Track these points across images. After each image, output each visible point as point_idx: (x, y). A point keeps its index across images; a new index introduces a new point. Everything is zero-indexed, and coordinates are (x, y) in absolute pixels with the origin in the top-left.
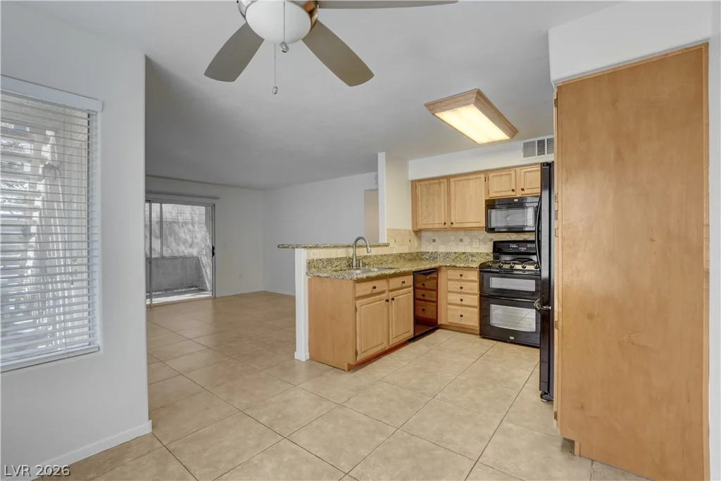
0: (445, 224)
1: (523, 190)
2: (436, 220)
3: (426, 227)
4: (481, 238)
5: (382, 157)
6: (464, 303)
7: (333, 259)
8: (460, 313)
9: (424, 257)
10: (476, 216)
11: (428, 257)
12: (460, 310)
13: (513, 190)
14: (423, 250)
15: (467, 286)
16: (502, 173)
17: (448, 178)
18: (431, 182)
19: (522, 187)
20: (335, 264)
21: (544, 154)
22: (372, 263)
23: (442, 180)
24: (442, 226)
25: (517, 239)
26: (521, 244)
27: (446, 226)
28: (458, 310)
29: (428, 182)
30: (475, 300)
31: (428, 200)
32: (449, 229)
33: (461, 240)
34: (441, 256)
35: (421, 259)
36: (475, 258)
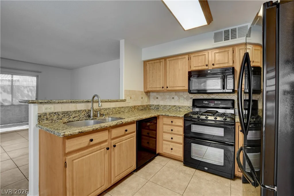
0: (163, 87)
1: (213, 65)
2: (158, 85)
3: (152, 89)
4: (185, 97)
5: (122, 42)
6: (173, 140)
7: (71, 112)
8: (171, 147)
9: (151, 108)
10: (182, 82)
11: (153, 108)
12: (172, 145)
13: (207, 65)
14: (151, 103)
15: (176, 129)
16: (200, 54)
17: (165, 58)
18: (155, 61)
19: (213, 63)
20: (73, 116)
21: (229, 39)
22: (111, 113)
23: (162, 60)
24: (161, 89)
25: (207, 98)
26: (210, 101)
27: (164, 89)
28: (169, 145)
29: (153, 62)
30: (180, 139)
31: (153, 73)
32: (165, 91)
33: (173, 98)
34: (161, 107)
35: (149, 109)
36: (181, 110)
